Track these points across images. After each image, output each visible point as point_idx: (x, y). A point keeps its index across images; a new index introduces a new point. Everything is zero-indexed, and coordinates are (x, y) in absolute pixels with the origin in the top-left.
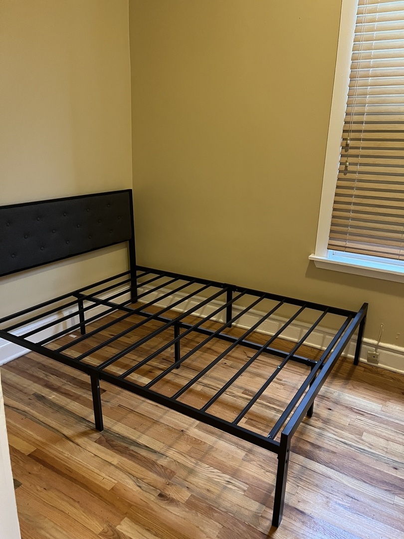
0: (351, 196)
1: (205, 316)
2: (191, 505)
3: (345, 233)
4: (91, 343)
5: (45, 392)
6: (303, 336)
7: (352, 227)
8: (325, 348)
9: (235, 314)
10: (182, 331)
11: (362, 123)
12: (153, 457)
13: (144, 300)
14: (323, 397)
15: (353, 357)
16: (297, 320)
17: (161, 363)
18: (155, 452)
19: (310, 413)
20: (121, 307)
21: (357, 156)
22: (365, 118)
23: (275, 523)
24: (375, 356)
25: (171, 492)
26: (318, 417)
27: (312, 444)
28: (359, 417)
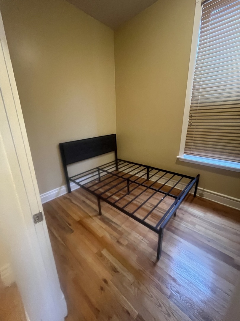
0: (193, 134)
1: (140, 176)
2: (128, 246)
3: (191, 148)
4: (102, 184)
5: (85, 200)
6: (174, 185)
7: (193, 146)
8: (183, 190)
9: (150, 176)
10: (130, 182)
11: (197, 107)
12: (116, 227)
13: (120, 170)
14: (181, 209)
15: (194, 194)
16: (172, 179)
17: (123, 192)
18: (117, 225)
19: (175, 215)
20: (111, 173)
21: (195, 119)
22: (198, 105)
23: (158, 258)
24: (202, 194)
25: (121, 241)
26: (178, 217)
27: (175, 228)
28: (195, 218)
